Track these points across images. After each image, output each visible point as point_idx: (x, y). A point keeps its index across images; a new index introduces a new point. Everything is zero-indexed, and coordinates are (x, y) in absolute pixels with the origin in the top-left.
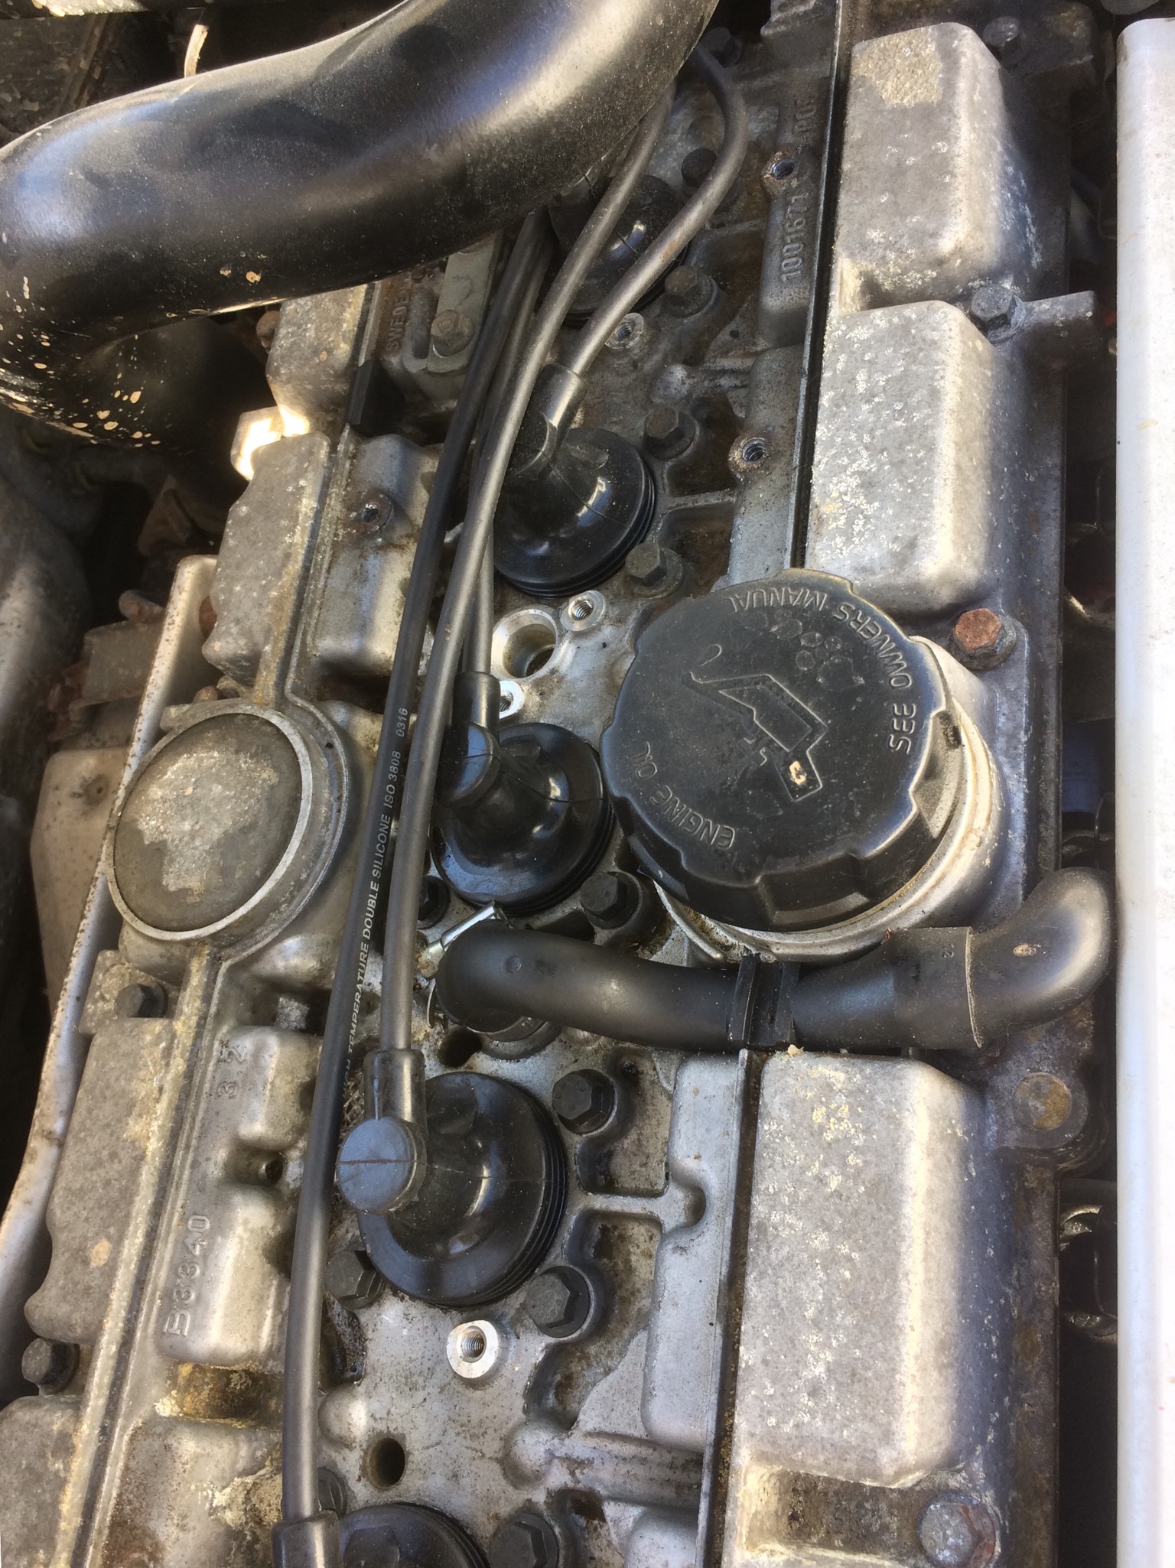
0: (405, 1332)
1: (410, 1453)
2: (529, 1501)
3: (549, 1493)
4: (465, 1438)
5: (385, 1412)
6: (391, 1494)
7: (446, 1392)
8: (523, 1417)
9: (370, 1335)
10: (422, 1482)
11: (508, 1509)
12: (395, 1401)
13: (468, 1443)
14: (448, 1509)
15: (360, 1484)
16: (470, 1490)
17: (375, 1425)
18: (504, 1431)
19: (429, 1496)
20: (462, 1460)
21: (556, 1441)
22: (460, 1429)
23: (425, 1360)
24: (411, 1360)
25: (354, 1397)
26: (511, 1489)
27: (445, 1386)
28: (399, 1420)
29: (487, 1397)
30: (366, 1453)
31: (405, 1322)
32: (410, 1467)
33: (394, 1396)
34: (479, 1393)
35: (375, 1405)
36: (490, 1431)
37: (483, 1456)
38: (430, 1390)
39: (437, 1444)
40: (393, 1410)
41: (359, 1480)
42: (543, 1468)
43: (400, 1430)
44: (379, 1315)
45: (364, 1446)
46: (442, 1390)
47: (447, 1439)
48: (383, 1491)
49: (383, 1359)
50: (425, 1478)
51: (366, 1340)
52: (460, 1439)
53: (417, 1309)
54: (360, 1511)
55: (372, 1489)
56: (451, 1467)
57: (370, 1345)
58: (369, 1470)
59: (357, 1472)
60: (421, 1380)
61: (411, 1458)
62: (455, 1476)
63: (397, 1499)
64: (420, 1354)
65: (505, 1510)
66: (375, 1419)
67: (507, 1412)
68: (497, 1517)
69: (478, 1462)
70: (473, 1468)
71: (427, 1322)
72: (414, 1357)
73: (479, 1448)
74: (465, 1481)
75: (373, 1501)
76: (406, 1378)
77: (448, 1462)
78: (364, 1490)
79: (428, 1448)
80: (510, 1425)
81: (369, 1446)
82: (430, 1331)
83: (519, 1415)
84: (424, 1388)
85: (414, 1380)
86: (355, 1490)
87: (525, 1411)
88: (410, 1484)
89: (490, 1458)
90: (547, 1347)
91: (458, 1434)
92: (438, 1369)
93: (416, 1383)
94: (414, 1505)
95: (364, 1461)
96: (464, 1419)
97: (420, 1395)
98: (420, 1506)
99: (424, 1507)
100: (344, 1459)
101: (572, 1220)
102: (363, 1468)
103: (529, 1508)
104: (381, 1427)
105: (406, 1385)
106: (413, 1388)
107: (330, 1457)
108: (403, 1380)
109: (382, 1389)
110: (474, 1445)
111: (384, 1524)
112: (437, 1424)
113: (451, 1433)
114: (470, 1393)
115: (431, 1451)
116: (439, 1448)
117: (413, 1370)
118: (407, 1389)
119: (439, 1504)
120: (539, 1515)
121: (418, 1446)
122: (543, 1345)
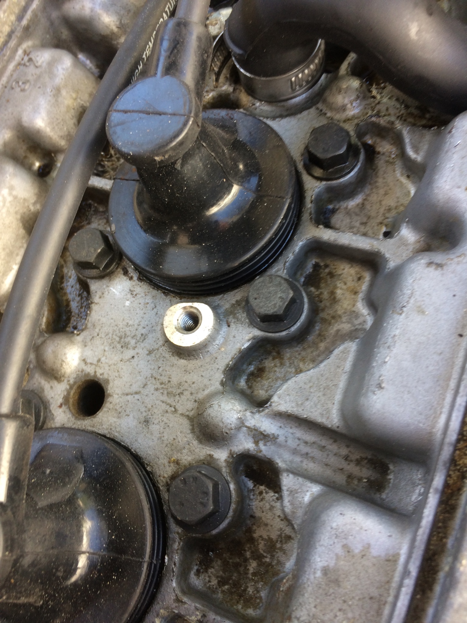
0: (127, 303)
1: (110, 395)
2: (211, 456)
3: (231, 454)
4: (163, 393)
5: (96, 359)
6: (87, 423)
7: (153, 355)
8: (220, 388)
9: (96, 299)
10: (115, 420)
11: (189, 459)
12: (106, 353)
13: (165, 398)
14: (134, 447)
15: (61, 410)
16: (158, 435)
17: (85, 368)
18: (201, 396)
19: (119, 432)
20: (156, 411)
21: (248, 414)
22: (160, 386)
23: (140, 327)
24: (127, 325)
25: (72, 342)
26: (195, 443)
27: (153, 350)
28: (107, 368)
29: (190, 365)
30: (71, 387)
31: (129, 296)
32: (107, 406)
33: (106, 349)
34: (183, 362)
35: (88, 353)
36: (186, 393)
37: (176, 411)
38: (140, 351)
39: (136, 393)
40: (103, 359)
41: (61, 406)
42: (232, 432)
43: (106, 376)
44: (108, 286)
45: (72, 381)
46: (150, 353)
47: (145, 392)
48: (79, 420)
49: (103, 320)
50: (119, 417)
51: (92, 303)
52: (157, 393)
53: (142, 288)
54: (56, 428)
55: (70, 416)
56: (144, 414)
57: (94, 307)
58: (71, 401)
59: (60, 400)
60: (133, 342)
61: (110, 399)
62: (147, 421)
63: (90, 428)
64: (137, 322)
65: (186, 458)
66: (86, 363)
67: (206, 381)
68: (177, 462)
69: (170, 415)
70: (165, 419)
71: (149, 299)
72: (131, 323)
73: (173, 404)
74: (155, 428)
75: (69, 425)
76: (121, 338)
77: (143, 409)
78: (63, 415)
79: (127, 395)
80: (206, 392)
81: (75, 383)
82: (151, 306)
83: (216, 386)
84: (134, 348)
85: (127, 340)
86: (55, 414)
87: (222, 384)
88: (105, 419)
89: (182, 415)
90: (254, 338)
91: (157, 389)
92: (150, 336)
93: (128, 343)
94: (104, 436)
95: (69, 393)
96: (165, 379)
97: (129, 353)
98: (109, 438)
99: (113, 440)
100: (52, 387)
101: (298, 245)
102: (66, 399)
103: (210, 462)
104: (90, 370)
105: (119, 342)
106: (125, 346)
107: (40, 383)
108: (118, 339)
109: (97, 341)
110: (169, 401)
111: (74, 444)
112: (139, 378)
113: (151, 388)
114: (175, 360)
115: (129, 398)
116: (137, 396)
117: (128, 333)
118: (119, 346)
119: (127, 441)
120: (218, 470)
121: (118, 391)
122: (251, 335)
